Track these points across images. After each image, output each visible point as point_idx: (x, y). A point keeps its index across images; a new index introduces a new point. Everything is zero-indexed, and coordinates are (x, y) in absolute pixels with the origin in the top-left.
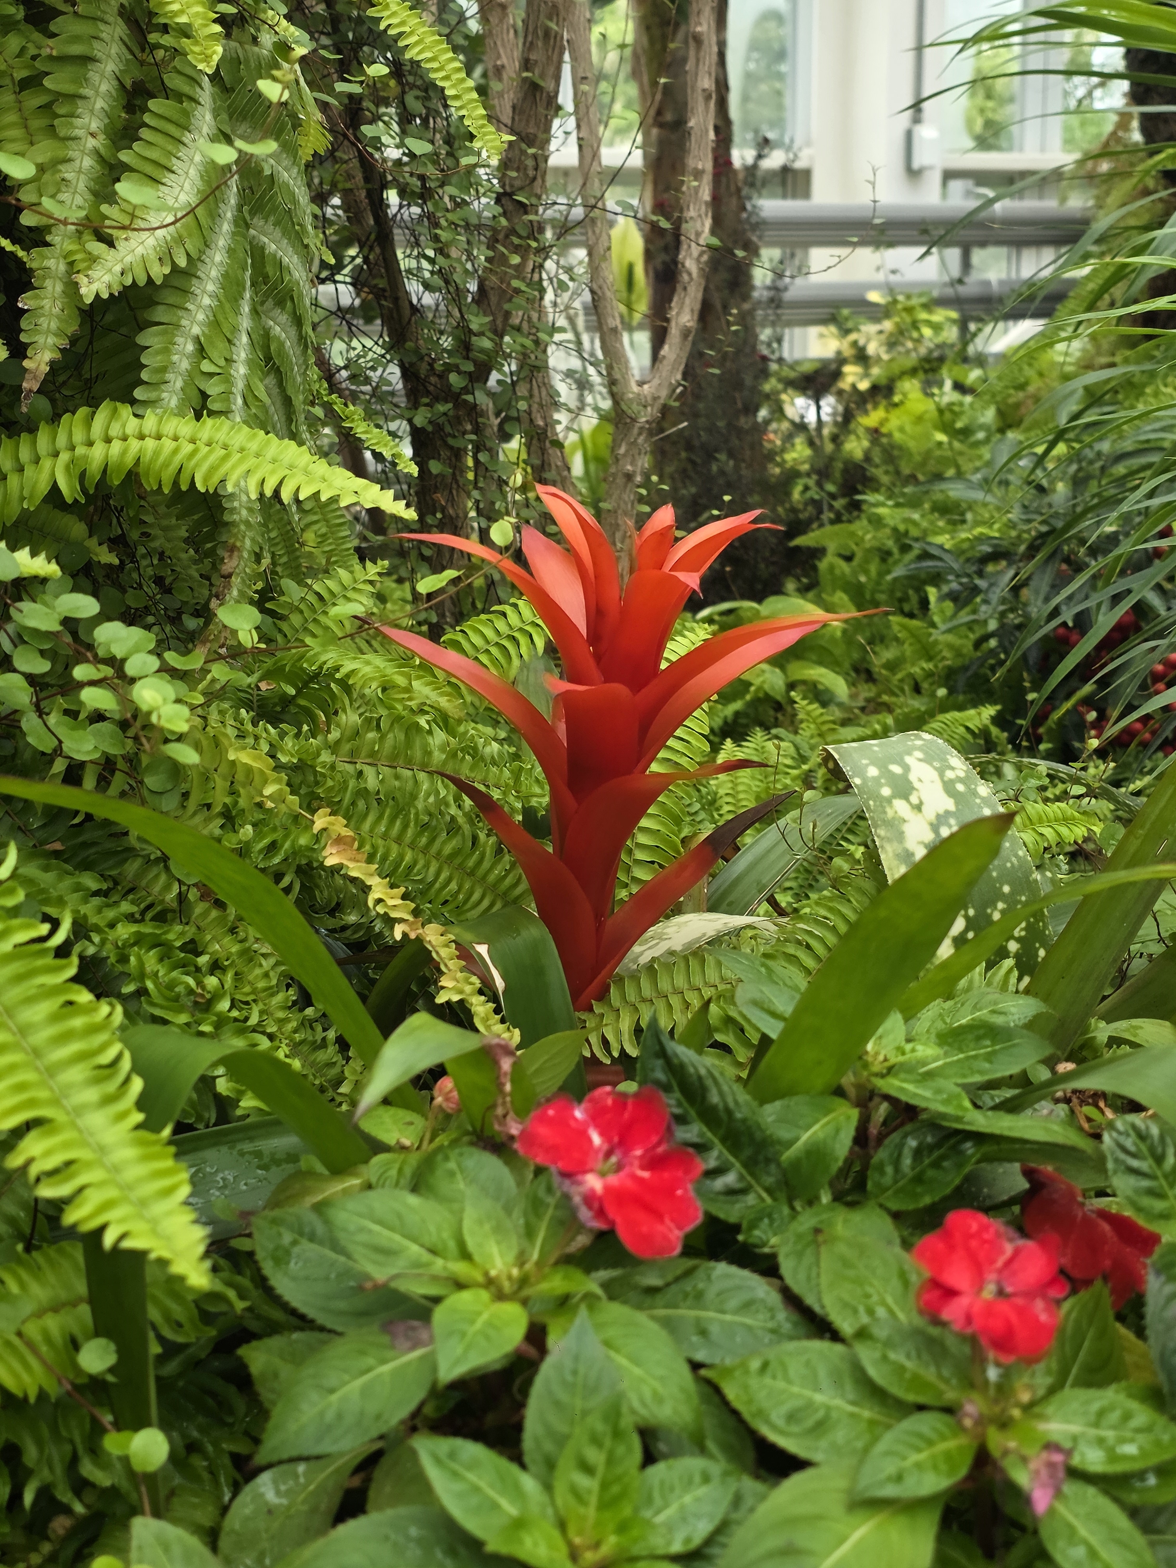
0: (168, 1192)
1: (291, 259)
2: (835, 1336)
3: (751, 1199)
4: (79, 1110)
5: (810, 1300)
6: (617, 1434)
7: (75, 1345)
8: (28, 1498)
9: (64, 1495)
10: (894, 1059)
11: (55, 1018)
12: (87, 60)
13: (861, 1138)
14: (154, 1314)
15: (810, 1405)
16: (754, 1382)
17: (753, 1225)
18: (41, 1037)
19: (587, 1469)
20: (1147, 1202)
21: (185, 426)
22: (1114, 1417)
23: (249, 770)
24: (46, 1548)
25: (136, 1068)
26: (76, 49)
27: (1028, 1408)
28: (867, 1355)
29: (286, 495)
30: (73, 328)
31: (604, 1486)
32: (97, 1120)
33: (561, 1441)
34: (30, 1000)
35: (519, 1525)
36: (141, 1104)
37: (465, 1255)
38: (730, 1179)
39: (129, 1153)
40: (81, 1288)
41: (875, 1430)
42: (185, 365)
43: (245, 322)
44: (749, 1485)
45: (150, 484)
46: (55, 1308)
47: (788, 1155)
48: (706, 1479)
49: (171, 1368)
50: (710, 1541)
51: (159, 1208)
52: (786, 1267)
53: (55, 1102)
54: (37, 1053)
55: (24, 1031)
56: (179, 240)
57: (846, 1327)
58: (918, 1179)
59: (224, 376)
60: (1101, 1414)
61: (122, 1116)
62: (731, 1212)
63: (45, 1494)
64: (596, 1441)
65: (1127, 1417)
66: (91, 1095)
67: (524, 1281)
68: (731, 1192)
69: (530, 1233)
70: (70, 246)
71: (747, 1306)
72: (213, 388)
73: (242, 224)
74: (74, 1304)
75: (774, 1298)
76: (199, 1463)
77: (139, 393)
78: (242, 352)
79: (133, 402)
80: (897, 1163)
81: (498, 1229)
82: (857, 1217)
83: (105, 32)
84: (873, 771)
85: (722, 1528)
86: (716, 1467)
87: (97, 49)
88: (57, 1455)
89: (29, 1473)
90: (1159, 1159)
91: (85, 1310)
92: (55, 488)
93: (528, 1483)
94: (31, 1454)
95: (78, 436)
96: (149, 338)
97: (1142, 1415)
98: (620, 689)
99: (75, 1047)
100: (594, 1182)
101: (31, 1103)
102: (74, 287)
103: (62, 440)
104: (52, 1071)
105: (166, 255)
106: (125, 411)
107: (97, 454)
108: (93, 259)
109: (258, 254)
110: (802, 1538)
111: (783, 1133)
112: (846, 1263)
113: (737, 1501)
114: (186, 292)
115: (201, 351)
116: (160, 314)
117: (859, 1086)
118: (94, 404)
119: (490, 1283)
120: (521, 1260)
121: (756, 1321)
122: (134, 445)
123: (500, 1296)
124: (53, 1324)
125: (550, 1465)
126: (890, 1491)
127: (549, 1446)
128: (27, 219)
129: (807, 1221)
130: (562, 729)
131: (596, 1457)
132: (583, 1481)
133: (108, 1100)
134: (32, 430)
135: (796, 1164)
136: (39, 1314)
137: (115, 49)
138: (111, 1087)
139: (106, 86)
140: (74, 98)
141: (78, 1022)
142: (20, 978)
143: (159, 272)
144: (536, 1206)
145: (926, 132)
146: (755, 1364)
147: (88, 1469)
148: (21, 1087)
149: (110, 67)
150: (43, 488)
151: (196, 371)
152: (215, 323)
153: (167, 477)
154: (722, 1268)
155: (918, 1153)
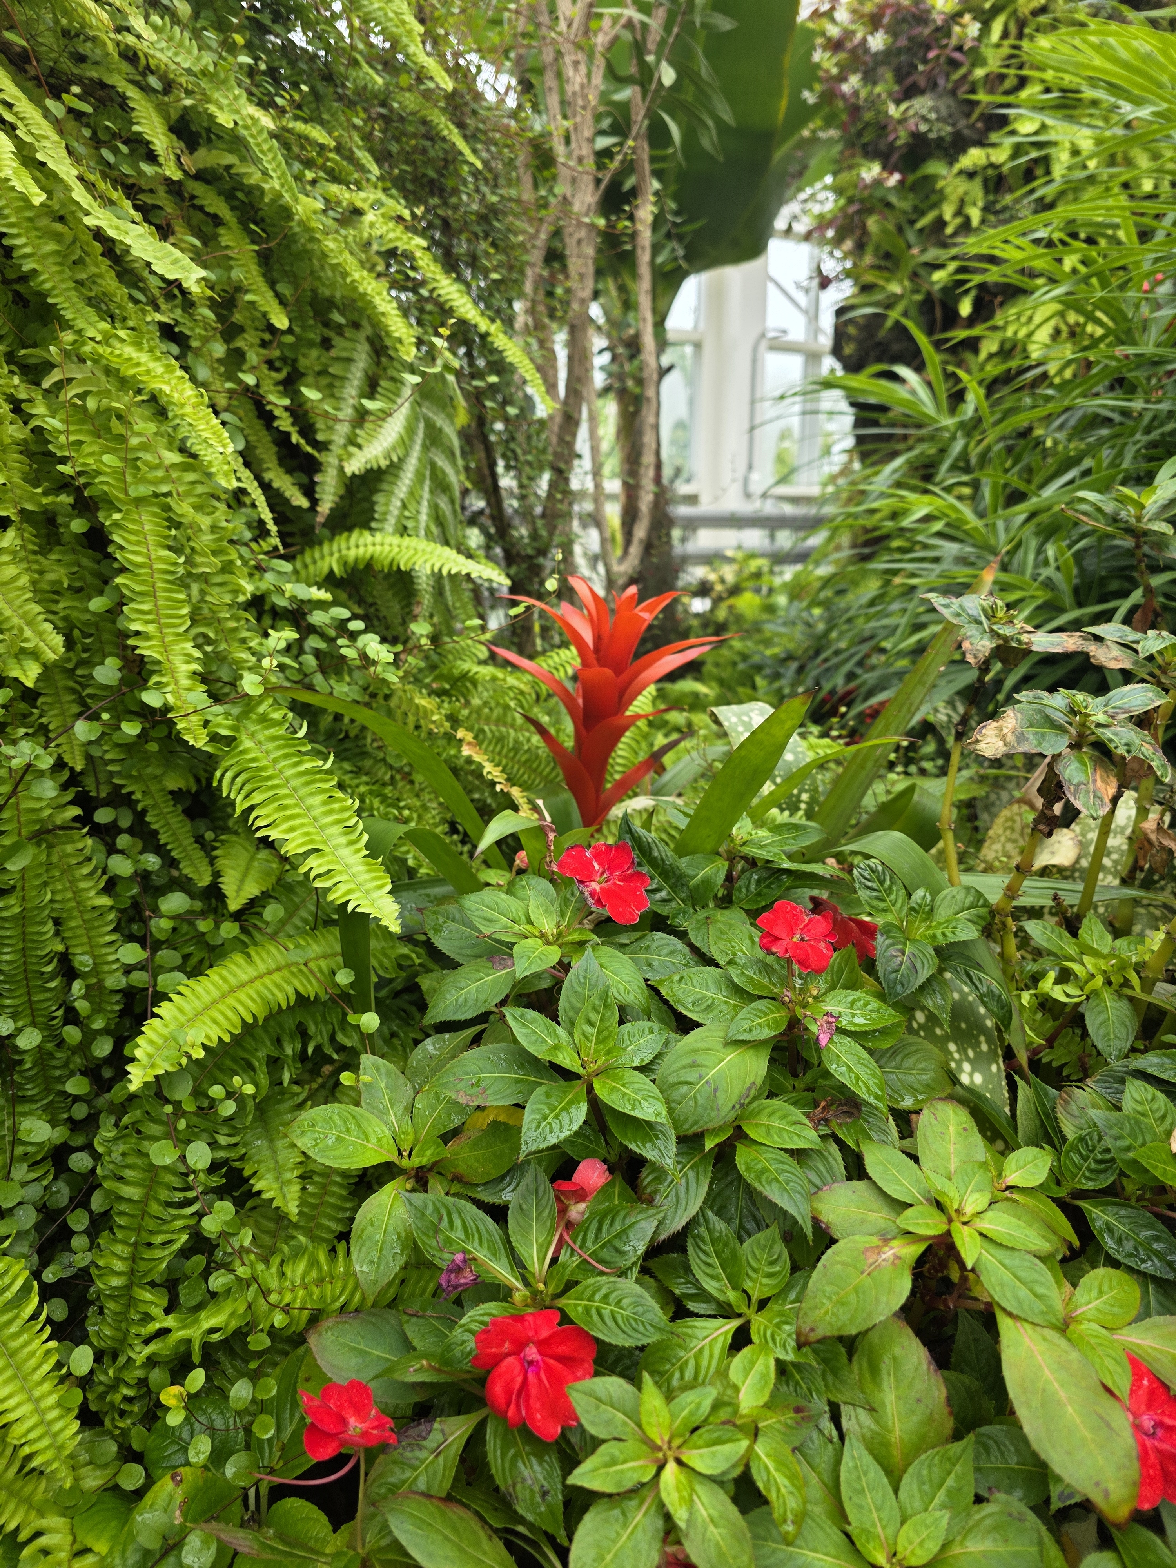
0: (381, 887)
1: (449, 470)
2: (717, 965)
3: (674, 905)
4: (336, 847)
5: (704, 950)
6: (606, 1006)
7: (334, 973)
8: (310, 1051)
9: (329, 1050)
10: (746, 837)
11: (325, 803)
12: (349, 360)
13: (729, 878)
14: (374, 962)
15: (704, 997)
16: (675, 986)
17: (675, 916)
18: (317, 812)
19: (591, 1024)
20: (875, 903)
21: (396, 540)
22: (860, 1004)
23: (425, 710)
24: (320, 1080)
25: (365, 829)
26: (344, 354)
27: (816, 998)
28: (734, 973)
29: (445, 572)
30: (342, 492)
31: (599, 1032)
32: (345, 852)
33: (577, 1011)
34: (312, 794)
35: (556, 1048)
36: (367, 847)
37: (530, 922)
38: (663, 894)
39: (362, 868)
40: (338, 949)
41: (737, 1009)
42: (396, 512)
43: (426, 495)
44: (673, 1035)
45: (377, 567)
46: (325, 957)
47: (692, 883)
48: (651, 1032)
49: (383, 993)
50: (652, 1062)
51: (376, 894)
52: (692, 936)
53: (325, 842)
54: (315, 819)
55: (309, 809)
56: (394, 448)
57: (722, 962)
58: (759, 894)
59: (415, 519)
60: (853, 1003)
61: (358, 851)
62: (664, 910)
63: (318, 1048)
64: (595, 1010)
65: (867, 1004)
66: (343, 840)
67: (559, 935)
68: (664, 901)
69: (562, 914)
70: (340, 451)
71: (672, 953)
72: (410, 524)
73: (425, 448)
74: (335, 955)
75: (686, 950)
76: (396, 1041)
77: (373, 525)
78: (424, 509)
79: (371, 529)
80: (748, 887)
81: (546, 911)
82: (727, 912)
83: (359, 347)
84: (734, 720)
85: (659, 1056)
86: (656, 1026)
87: (355, 356)
88: (325, 1032)
89: (310, 1038)
90: (882, 882)
91: (340, 959)
92: (331, 571)
93: (560, 1030)
94: (312, 1029)
95: (343, 545)
96: (379, 498)
97: (874, 1004)
98: (608, 672)
99: (335, 817)
100: (595, 886)
101: (312, 841)
102: (341, 469)
103: (335, 547)
104: (322, 828)
105: (388, 456)
106: (367, 534)
107: (352, 554)
108: (350, 455)
109: (433, 465)
110: (700, 1060)
111: (690, 872)
112: (722, 932)
113: (666, 1043)
114: (397, 476)
115: (404, 506)
116: (384, 486)
117: (729, 852)
118: (350, 529)
119: (543, 935)
120: (558, 926)
121: (677, 960)
122: (371, 549)
123: (548, 943)
124: (323, 963)
125: (572, 1023)
126: (746, 1037)
127: (571, 1014)
128: (320, 437)
129: (702, 914)
130: (580, 701)
131: (594, 1017)
132: (588, 1029)
133: (352, 843)
134: (320, 544)
135: (697, 887)
136: (317, 959)
137: (364, 356)
138: (354, 837)
139: (359, 374)
140: (343, 378)
141: (336, 806)
142: (308, 783)
143: (384, 463)
144: (566, 902)
145: (755, 476)
146: (676, 978)
147: (340, 1038)
148: (307, 834)
149: (361, 365)
150: (326, 570)
151: (401, 517)
152: (411, 493)
153: (386, 563)
154: (659, 934)
155: (758, 882)
